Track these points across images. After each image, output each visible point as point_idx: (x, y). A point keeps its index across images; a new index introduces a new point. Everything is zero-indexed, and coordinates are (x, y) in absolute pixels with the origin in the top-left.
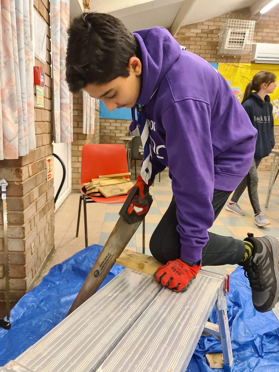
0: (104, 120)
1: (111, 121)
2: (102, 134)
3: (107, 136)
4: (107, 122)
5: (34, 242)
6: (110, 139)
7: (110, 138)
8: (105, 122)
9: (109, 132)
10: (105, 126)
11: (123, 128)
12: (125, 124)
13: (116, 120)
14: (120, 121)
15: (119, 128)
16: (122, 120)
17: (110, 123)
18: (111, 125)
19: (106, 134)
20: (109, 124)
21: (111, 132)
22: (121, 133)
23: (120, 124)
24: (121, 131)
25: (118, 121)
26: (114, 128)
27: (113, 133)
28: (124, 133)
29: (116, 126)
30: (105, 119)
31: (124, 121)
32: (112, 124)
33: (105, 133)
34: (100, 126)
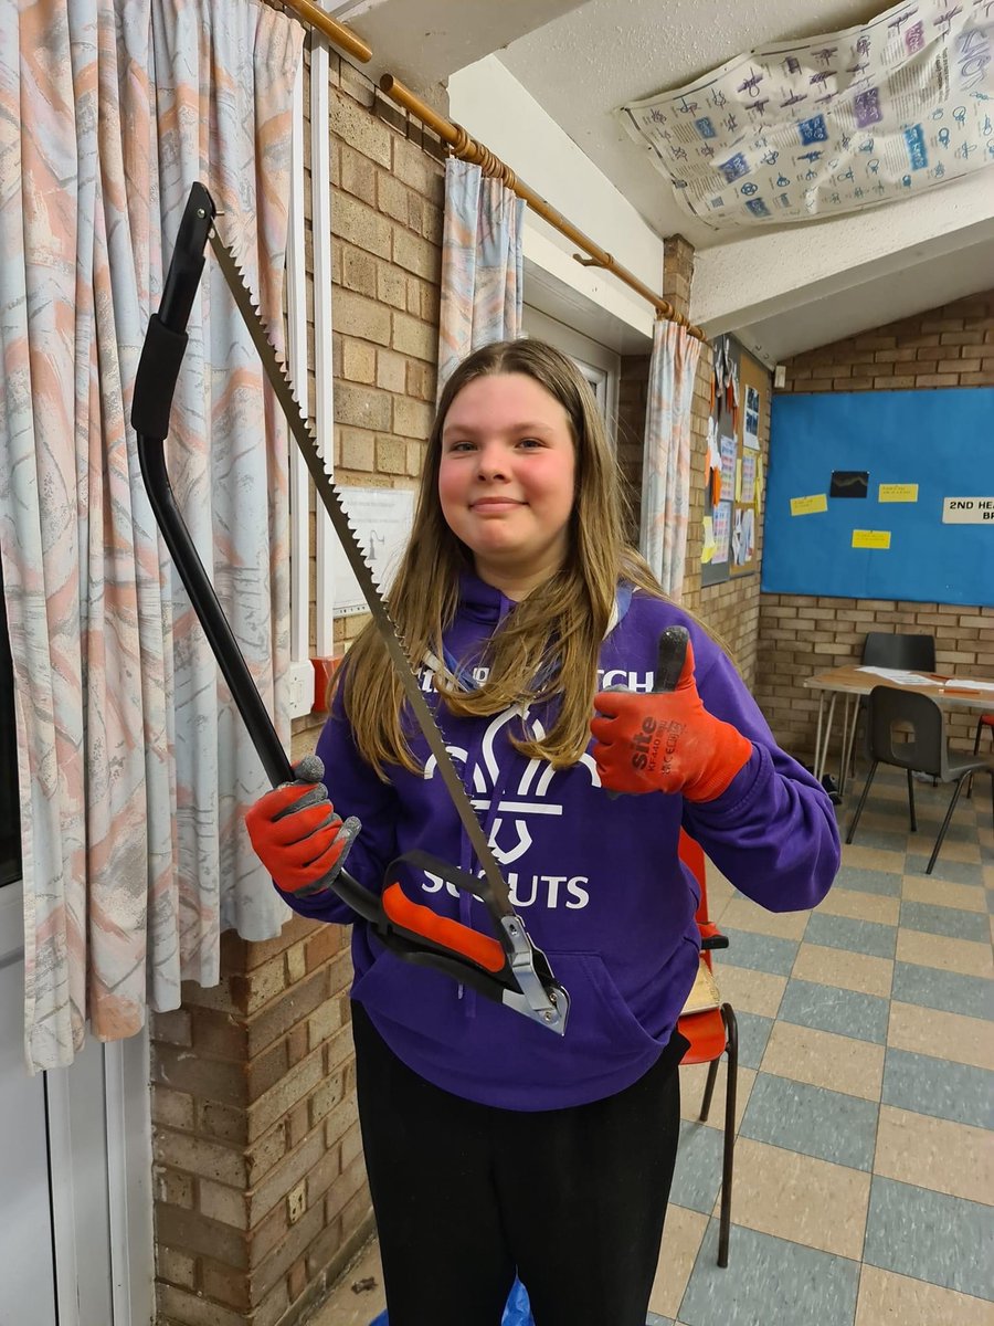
0: (775, 599)
1: (801, 601)
2: (765, 643)
3: (782, 650)
4: (783, 606)
5: (303, 1181)
6: (795, 661)
7: (795, 656)
8: (779, 605)
9: (792, 637)
10: (778, 619)
11: (841, 627)
12: (850, 613)
13: (818, 597)
14: (832, 601)
15: (827, 626)
16: (839, 600)
17: (798, 608)
18: (800, 616)
19: (781, 645)
20: (791, 612)
21: (797, 640)
22: (834, 642)
23: (832, 612)
24: (835, 637)
25: (826, 602)
26: (811, 625)
27: (805, 641)
28: (844, 644)
29: (815, 617)
30: (780, 595)
31: (847, 601)
32: (806, 613)
33: (776, 641)
34: (761, 617)
